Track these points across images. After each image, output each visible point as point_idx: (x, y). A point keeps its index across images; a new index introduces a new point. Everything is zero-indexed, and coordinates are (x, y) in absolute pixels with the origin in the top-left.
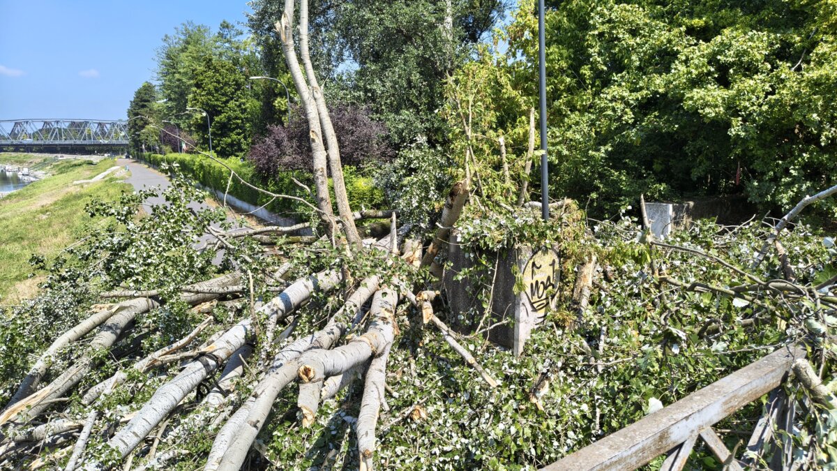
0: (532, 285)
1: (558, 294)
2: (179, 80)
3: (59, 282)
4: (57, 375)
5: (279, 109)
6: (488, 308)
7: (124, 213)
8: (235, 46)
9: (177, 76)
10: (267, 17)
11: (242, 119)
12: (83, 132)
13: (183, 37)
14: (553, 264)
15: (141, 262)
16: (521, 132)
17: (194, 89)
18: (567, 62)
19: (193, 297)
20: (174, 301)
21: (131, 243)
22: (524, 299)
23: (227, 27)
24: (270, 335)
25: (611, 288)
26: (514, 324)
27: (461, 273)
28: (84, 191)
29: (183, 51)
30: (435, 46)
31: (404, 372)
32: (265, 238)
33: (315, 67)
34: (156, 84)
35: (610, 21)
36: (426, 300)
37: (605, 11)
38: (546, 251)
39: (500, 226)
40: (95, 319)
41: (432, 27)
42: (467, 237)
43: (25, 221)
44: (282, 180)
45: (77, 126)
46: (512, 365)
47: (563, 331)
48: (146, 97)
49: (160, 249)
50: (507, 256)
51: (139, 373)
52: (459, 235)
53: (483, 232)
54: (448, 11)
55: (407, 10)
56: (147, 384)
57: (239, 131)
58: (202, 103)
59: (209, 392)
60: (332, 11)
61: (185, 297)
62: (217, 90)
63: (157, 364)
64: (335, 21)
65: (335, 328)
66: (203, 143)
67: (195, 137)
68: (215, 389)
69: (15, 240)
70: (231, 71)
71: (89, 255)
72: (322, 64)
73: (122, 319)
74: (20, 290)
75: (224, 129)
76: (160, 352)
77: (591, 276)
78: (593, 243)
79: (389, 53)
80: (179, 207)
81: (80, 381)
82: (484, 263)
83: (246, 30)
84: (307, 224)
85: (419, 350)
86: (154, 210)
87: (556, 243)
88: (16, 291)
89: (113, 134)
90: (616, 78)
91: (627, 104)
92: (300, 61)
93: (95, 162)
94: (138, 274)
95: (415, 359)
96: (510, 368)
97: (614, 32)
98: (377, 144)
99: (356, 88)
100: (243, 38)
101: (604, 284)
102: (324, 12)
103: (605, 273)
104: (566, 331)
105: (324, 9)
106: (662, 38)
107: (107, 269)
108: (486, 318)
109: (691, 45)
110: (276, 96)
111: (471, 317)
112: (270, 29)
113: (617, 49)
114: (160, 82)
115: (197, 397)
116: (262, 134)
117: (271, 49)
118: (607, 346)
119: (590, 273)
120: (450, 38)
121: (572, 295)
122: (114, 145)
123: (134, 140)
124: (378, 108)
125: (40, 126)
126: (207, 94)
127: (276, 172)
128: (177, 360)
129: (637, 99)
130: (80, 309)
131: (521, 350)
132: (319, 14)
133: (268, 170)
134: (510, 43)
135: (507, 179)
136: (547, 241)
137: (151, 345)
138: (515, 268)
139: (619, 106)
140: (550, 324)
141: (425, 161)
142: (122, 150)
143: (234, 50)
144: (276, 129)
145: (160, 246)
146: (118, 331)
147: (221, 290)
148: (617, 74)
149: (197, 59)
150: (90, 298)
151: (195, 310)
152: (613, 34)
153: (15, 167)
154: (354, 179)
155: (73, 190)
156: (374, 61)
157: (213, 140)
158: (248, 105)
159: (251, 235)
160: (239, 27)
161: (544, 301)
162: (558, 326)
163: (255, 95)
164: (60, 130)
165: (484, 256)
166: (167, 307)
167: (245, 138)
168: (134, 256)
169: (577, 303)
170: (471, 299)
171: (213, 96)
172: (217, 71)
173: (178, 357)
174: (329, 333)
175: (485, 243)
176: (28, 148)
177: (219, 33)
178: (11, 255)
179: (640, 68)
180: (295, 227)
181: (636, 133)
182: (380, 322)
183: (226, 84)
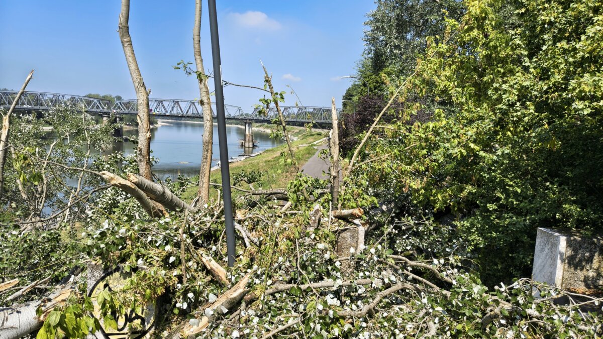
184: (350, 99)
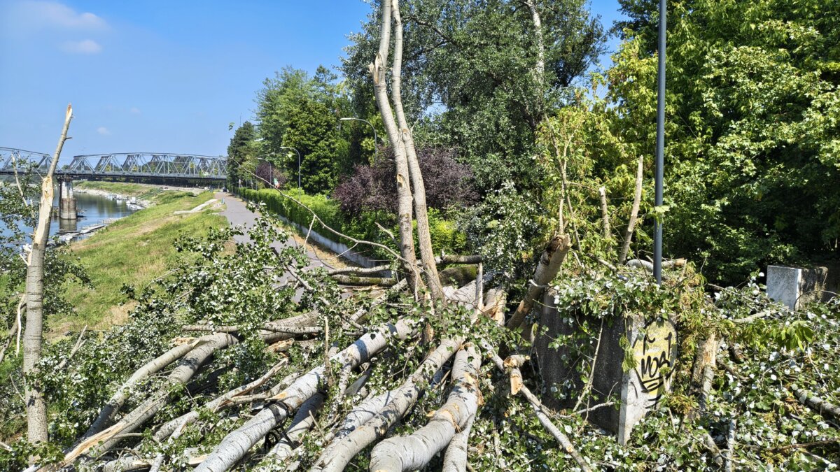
0: (643, 361)
1: (674, 374)
2: (276, 121)
3: (146, 312)
4: (134, 406)
5: (367, 150)
6: (588, 383)
7: (210, 249)
8: (330, 89)
9: (274, 117)
10: (360, 62)
11: (330, 158)
12: (186, 166)
13: (282, 81)
14: (669, 338)
15: (222, 300)
16: (621, 181)
17: (289, 129)
18: (675, 107)
19: (270, 335)
20: (252, 338)
21: (215, 279)
22: (634, 377)
23: (323, 71)
24: (342, 386)
25: (740, 370)
26: (619, 406)
27: (558, 340)
28: (183, 221)
29: (281, 93)
30: (525, 89)
31: (486, 447)
32: (345, 278)
33: (406, 110)
34: (255, 123)
35: (727, 64)
36: (515, 367)
37: (723, 54)
38: (661, 322)
39: (606, 289)
40: (175, 352)
41: (523, 71)
42: (566, 299)
43: (127, 247)
44: (365, 219)
45: (182, 161)
46: (616, 456)
47: (681, 419)
48: (245, 136)
49: (241, 288)
50: (614, 325)
51: (211, 413)
52: (557, 297)
53: (586, 296)
54: (541, 55)
55: (498, 54)
56: (218, 425)
57: (327, 169)
58: (295, 142)
59: (277, 442)
60: (423, 56)
61: (263, 334)
62: (309, 130)
63: (229, 404)
64: (426, 65)
65: (413, 390)
66: (293, 180)
67: (286, 174)
68: (284, 439)
69: (116, 265)
70: (325, 113)
71: (176, 288)
72: (413, 106)
73: (200, 354)
74: (114, 314)
75: (313, 167)
76: (233, 392)
77: (714, 354)
78: (715, 313)
79: (478, 96)
80: (262, 247)
81: (154, 415)
82: (586, 331)
83: (340, 74)
84: (387, 267)
85: (504, 422)
86: (239, 248)
87: (673, 314)
88: (111, 315)
89: (213, 169)
90: (734, 126)
91: (748, 155)
92: (392, 103)
93: (195, 194)
94: (218, 312)
95: (499, 432)
96: (615, 459)
97: (733, 76)
98: (462, 187)
99: (443, 130)
100: (336, 82)
101: (731, 365)
102: (416, 57)
103: (731, 351)
104: (685, 421)
105: (416, 55)
106: (792, 83)
107: (192, 302)
108: (586, 395)
109: (826, 91)
110: (364, 136)
111: (566, 390)
112: (363, 73)
113: (736, 95)
114: (259, 122)
115: (265, 445)
116: (348, 172)
117: (362, 92)
118: (737, 443)
119: (714, 350)
120: (541, 82)
121: (692, 376)
122: (213, 179)
123: (232, 176)
124: (464, 151)
125: (149, 159)
126: (300, 134)
127: (360, 211)
128: (249, 402)
129: (760, 149)
130: (164, 338)
131: (627, 437)
132: (410, 59)
133: (352, 209)
134: (610, 88)
135: (608, 232)
136: (663, 311)
137: (227, 382)
138: (624, 340)
139: (740, 157)
140: (665, 409)
141: (512, 208)
142: (221, 184)
143: (328, 94)
144: (363, 168)
145: (240, 285)
146: (196, 367)
147: (298, 331)
148: (735, 121)
149: (294, 101)
150: (175, 328)
151: (271, 349)
152: (731, 78)
153: (125, 196)
154: (437, 222)
155: (173, 220)
156: (462, 105)
157: (302, 177)
158: (337, 145)
159: (331, 275)
160: (334, 72)
161: (657, 381)
162: (674, 413)
163: (344, 135)
164: (166, 163)
165: (586, 322)
166: (245, 344)
167: (332, 176)
168: (216, 294)
169: (699, 385)
170: (568, 369)
171: (306, 136)
172: (310, 112)
173: (251, 399)
174: (406, 395)
175: (588, 308)
176: (138, 179)
177: (315, 77)
178: (111, 279)
179: (763, 116)
180: (375, 269)
181: (758, 187)
182: (464, 389)
183: (318, 125)
184: (242, 144)
